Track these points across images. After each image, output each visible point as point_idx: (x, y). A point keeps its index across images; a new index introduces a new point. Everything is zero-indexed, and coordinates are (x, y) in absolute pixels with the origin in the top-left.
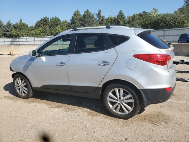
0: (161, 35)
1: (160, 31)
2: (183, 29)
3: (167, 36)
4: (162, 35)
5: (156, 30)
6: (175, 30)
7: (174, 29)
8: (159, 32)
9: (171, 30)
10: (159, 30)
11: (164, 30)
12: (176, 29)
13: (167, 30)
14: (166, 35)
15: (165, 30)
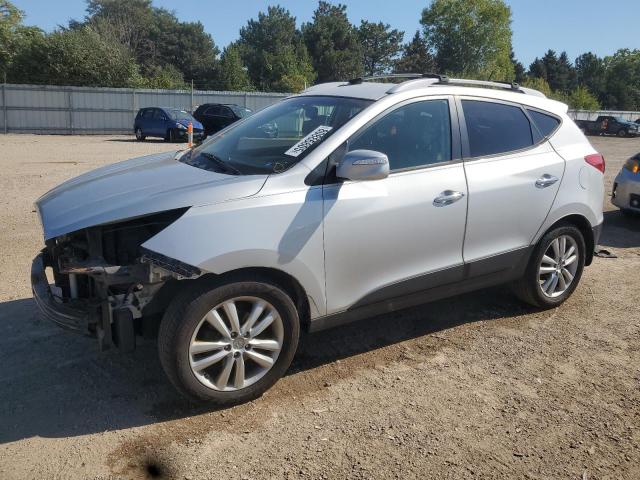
0: (56, 106)
1: (52, 90)
2: (128, 93)
3: (79, 110)
4: (63, 106)
5: (35, 86)
6: (103, 92)
7: (100, 89)
8: (49, 93)
9: (90, 92)
10: (48, 87)
11: (65, 91)
12: (106, 89)
13: (78, 91)
14: (76, 106)
15: (72, 91)
